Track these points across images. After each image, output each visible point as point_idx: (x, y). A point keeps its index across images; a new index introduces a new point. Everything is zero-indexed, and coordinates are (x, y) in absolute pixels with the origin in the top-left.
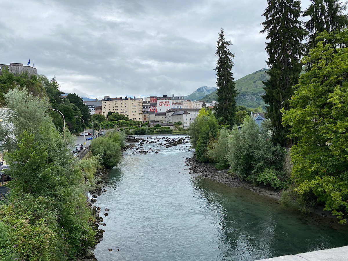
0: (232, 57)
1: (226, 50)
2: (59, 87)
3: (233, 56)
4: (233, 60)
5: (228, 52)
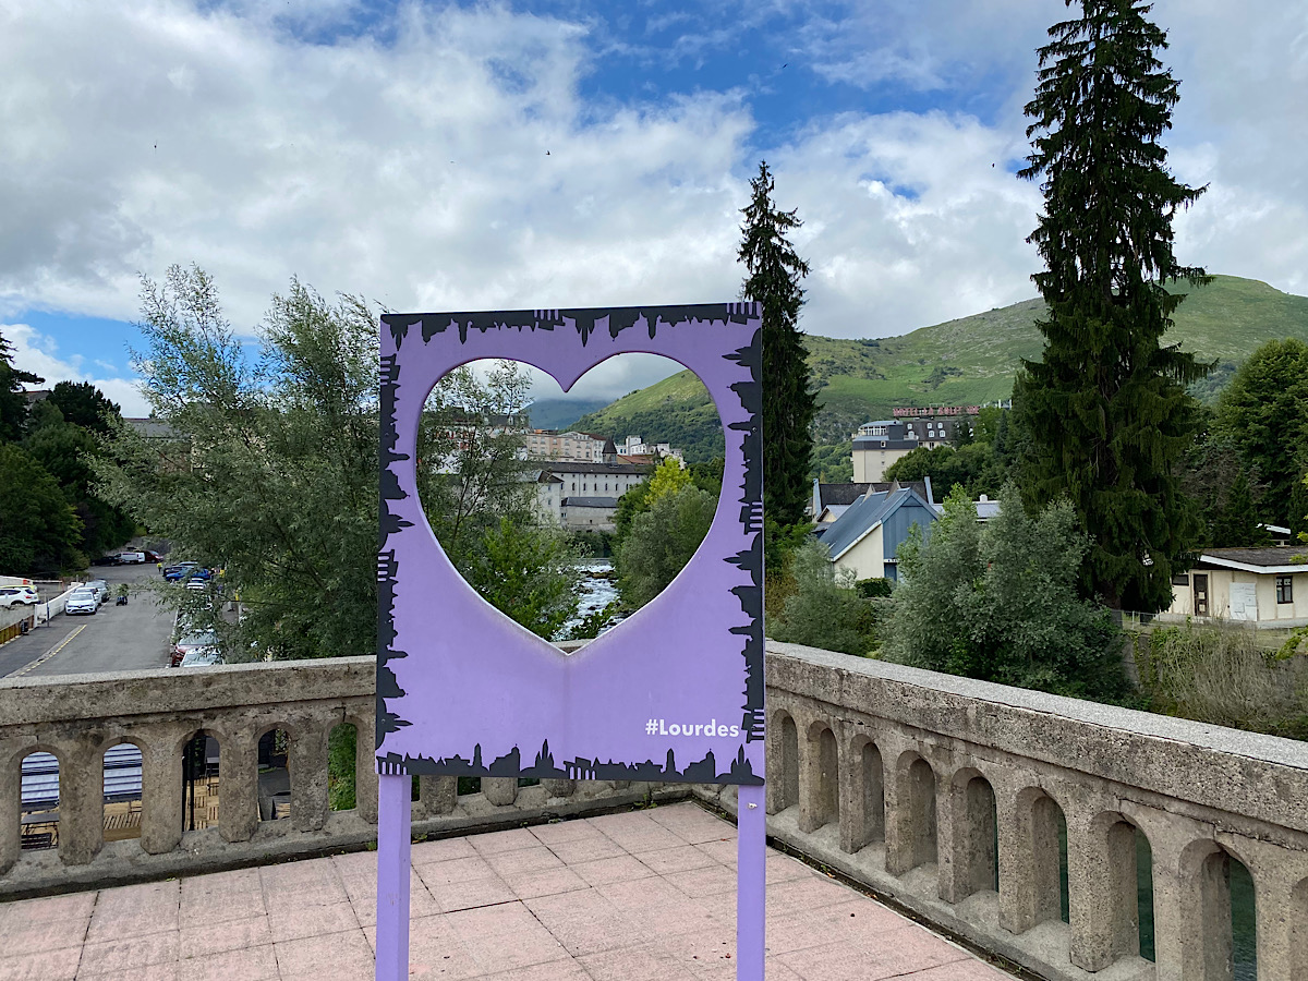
0: (800, 273)
1: (779, 244)
2: (9, 352)
3: (805, 269)
4: (801, 283)
5: (783, 251)
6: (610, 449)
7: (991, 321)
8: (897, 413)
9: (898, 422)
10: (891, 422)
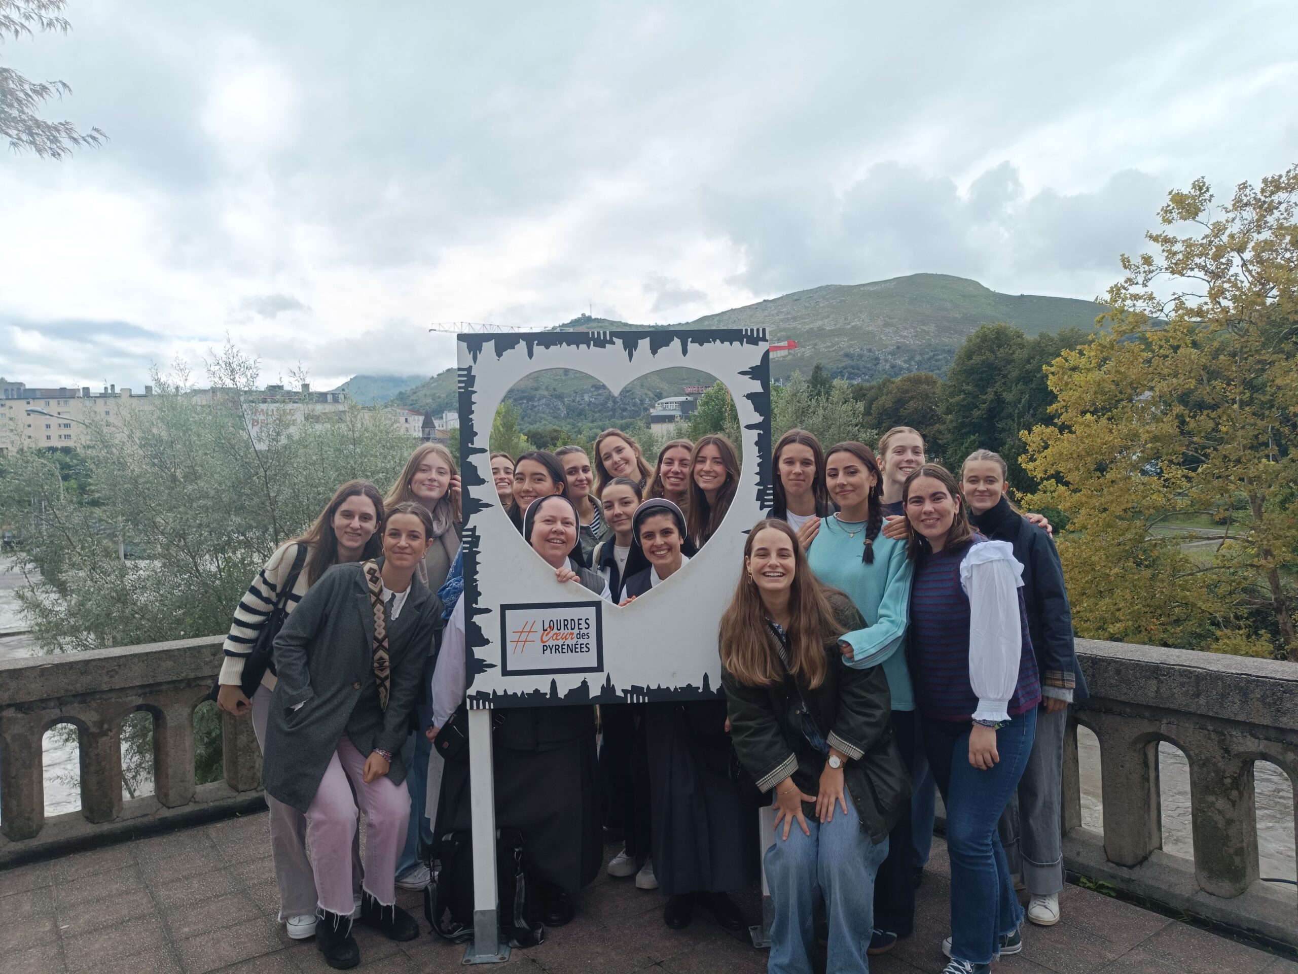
6: (428, 424)
7: (764, 310)
8: (688, 390)
9: (689, 398)
10: (683, 399)
